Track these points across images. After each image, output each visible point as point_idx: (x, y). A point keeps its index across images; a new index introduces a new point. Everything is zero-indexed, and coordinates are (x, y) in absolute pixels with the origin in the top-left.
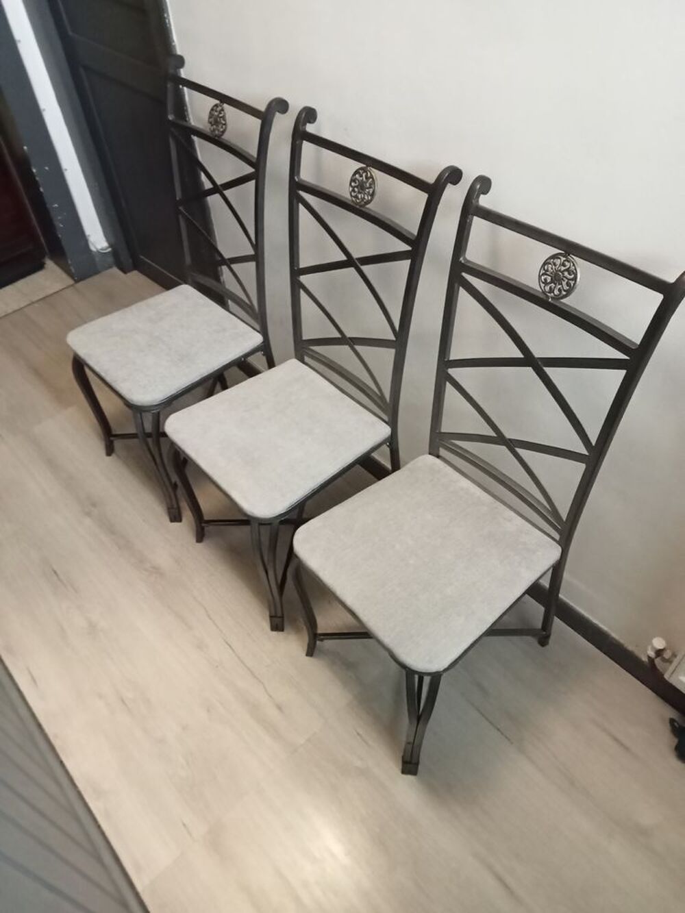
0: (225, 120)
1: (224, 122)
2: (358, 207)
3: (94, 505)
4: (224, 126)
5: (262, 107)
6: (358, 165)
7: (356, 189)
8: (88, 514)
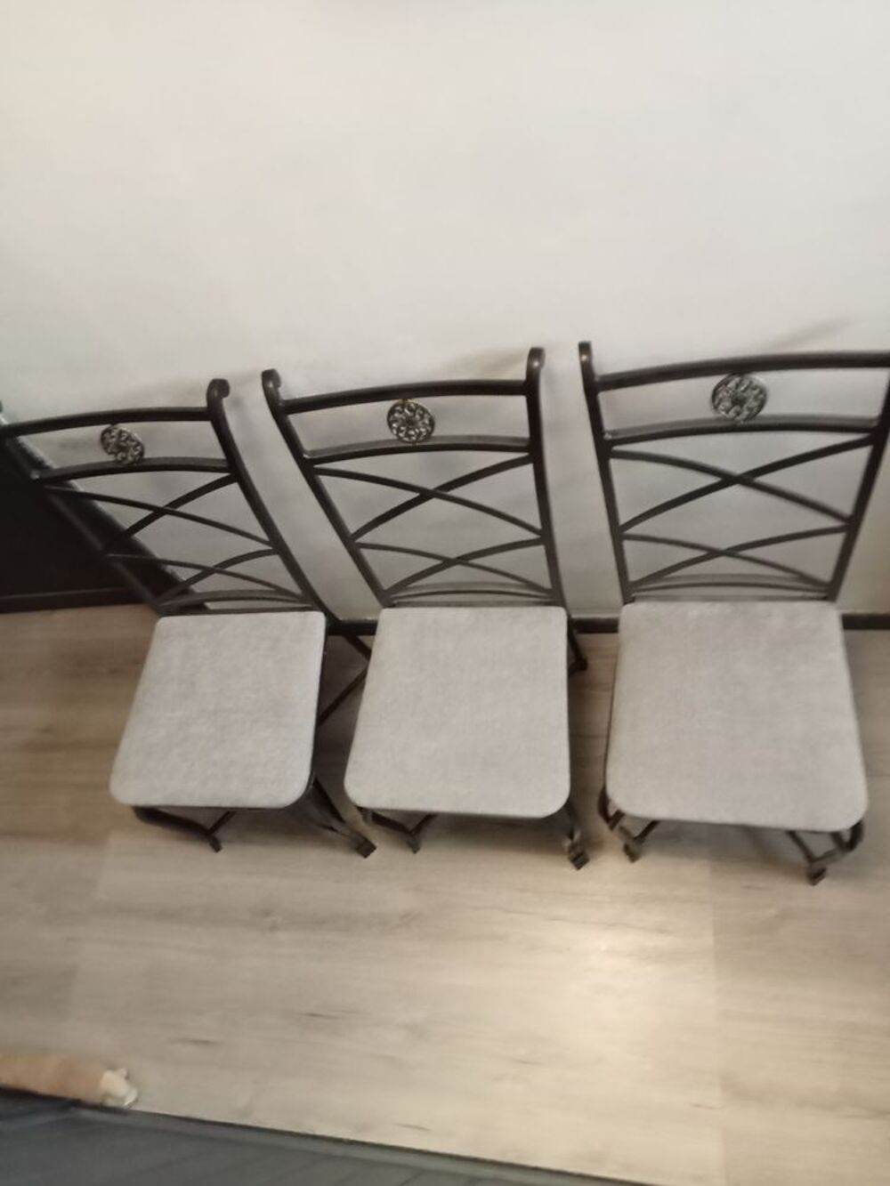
0: (133, 441)
1: (134, 444)
2: (417, 444)
3: (267, 913)
4: (138, 448)
5: (201, 403)
6: (388, 405)
7: (402, 428)
8: (274, 928)
